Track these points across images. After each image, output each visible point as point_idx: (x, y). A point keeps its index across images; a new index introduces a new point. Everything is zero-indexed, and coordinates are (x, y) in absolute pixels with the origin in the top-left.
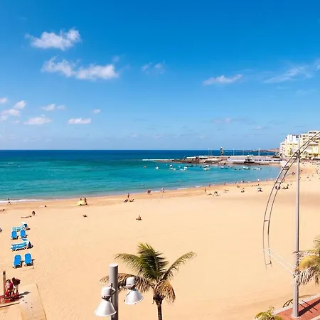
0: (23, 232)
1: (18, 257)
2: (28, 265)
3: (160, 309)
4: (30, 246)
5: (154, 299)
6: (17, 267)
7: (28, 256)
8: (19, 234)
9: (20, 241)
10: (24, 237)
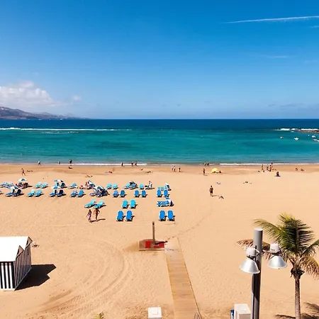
0: (166, 192)
1: (162, 213)
2: (171, 220)
3: (298, 284)
4: (172, 205)
5: (292, 271)
6: (162, 220)
7: (170, 212)
8: (163, 193)
9: (163, 199)
10: (167, 196)
